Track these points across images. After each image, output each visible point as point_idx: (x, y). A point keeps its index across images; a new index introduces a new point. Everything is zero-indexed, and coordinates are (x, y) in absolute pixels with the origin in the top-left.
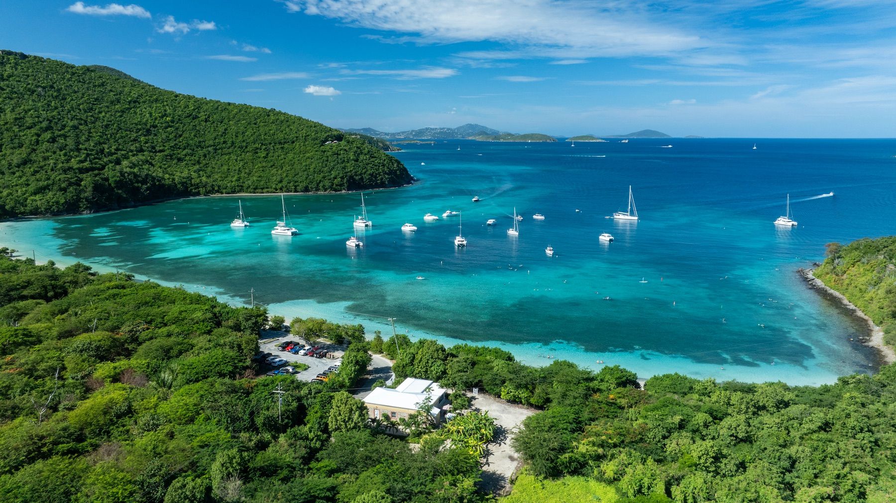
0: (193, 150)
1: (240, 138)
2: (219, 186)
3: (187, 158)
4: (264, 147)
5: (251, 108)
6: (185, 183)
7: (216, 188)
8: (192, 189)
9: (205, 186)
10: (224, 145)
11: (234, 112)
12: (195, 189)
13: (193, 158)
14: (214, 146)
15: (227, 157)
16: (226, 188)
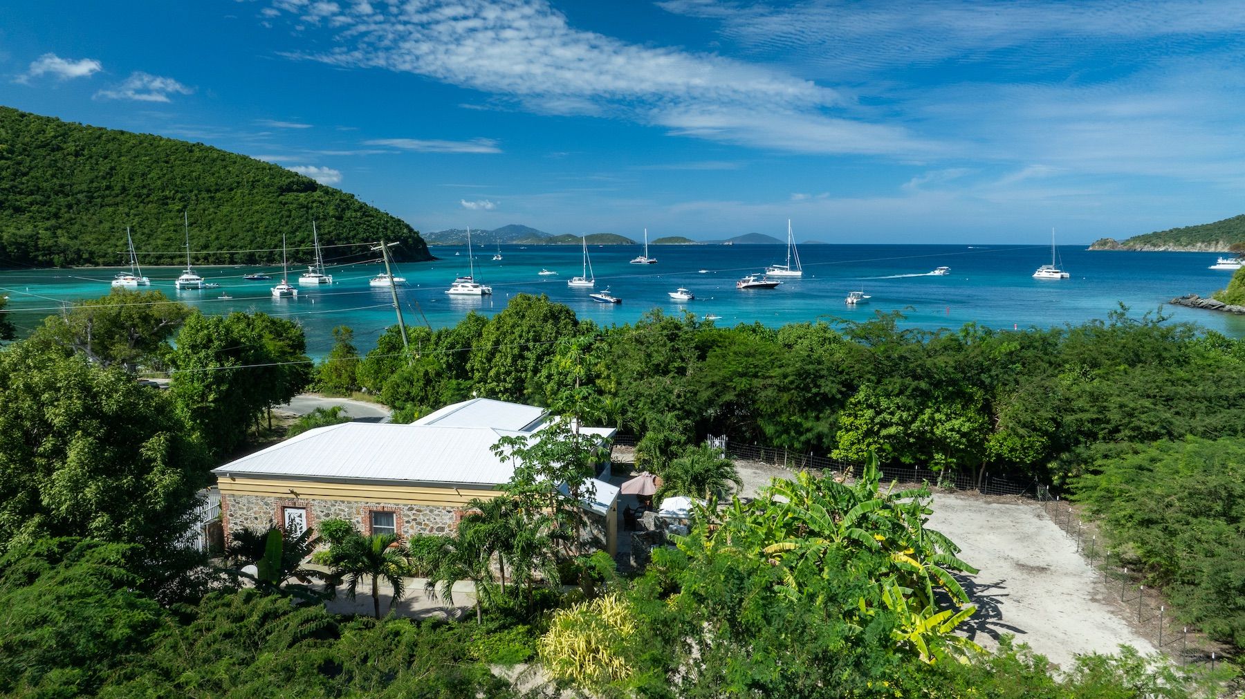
0: (49, 197)
1: (138, 181)
2: (92, 253)
3: (34, 208)
4: (179, 195)
5: (161, 139)
6: (25, 244)
7: (86, 256)
8: (37, 256)
9: (64, 252)
10: (107, 192)
11: (130, 144)
12: (44, 255)
13: (44, 208)
14: (88, 192)
15: (110, 209)
16: (104, 256)
